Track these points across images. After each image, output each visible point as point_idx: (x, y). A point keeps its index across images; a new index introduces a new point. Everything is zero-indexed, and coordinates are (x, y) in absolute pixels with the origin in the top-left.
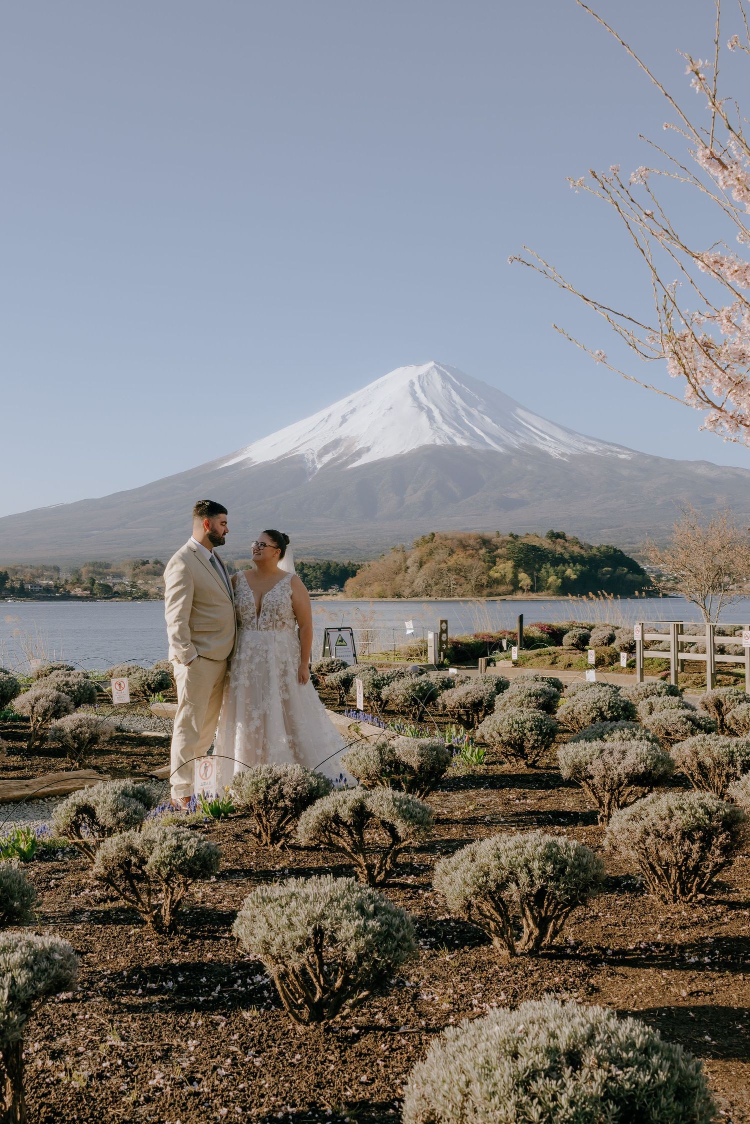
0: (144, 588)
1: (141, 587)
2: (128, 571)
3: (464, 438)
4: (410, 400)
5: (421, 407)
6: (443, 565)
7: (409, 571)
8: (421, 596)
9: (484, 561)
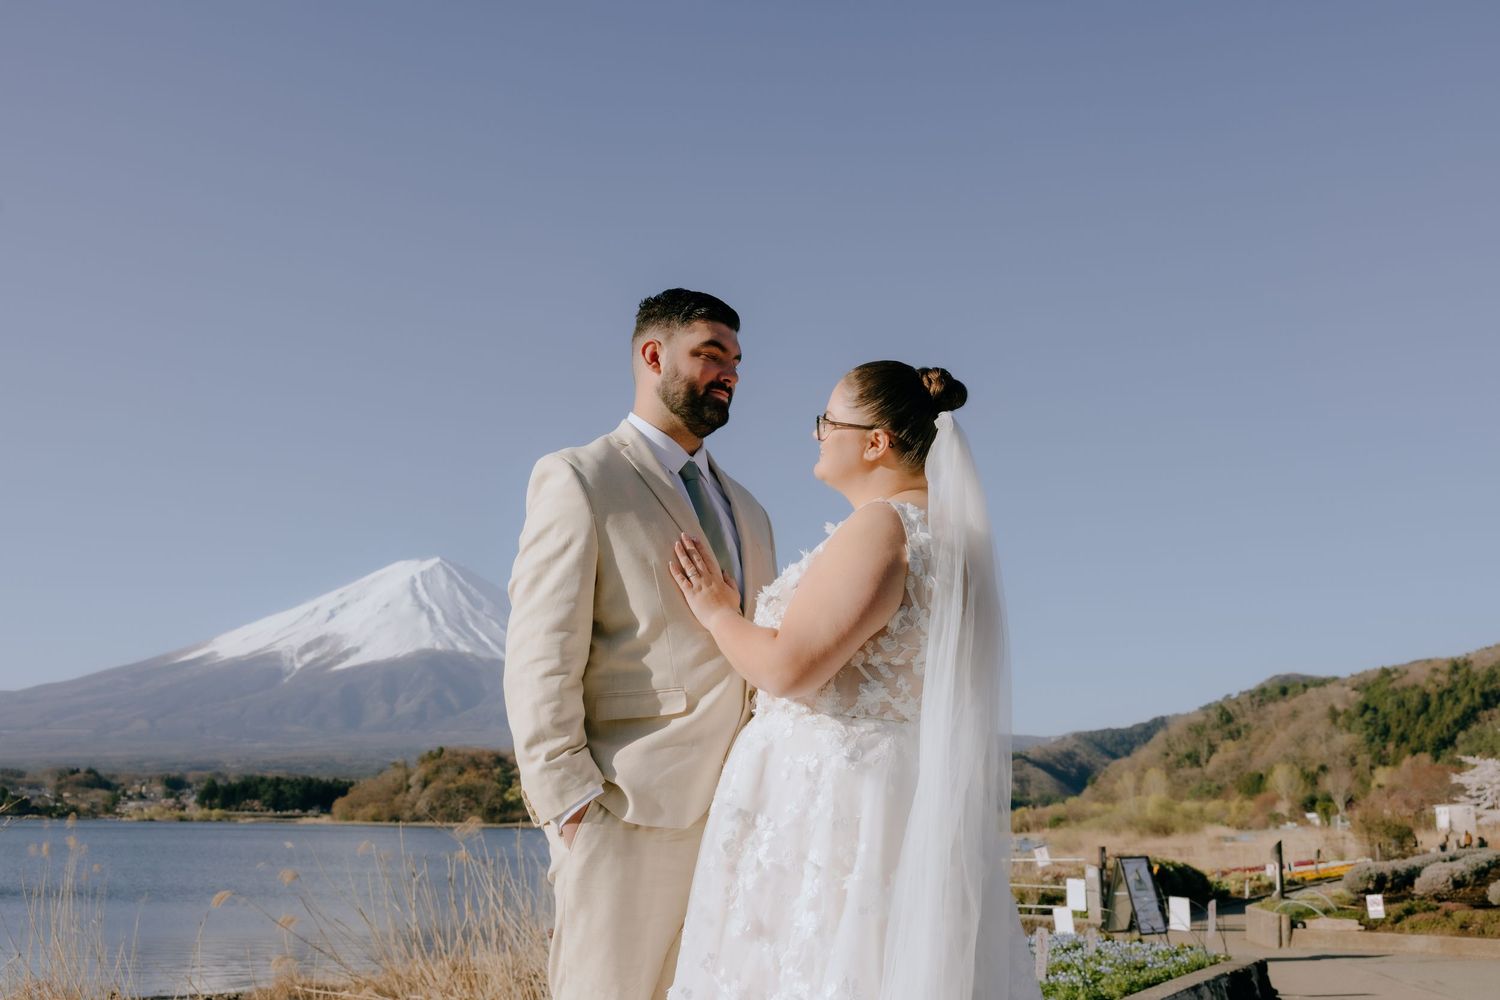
0: (71, 802)
1: (68, 801)
2: (50, 782)
3: (468, 644)
4: (409, 598)
5: (421, 606)
6: (452, 786)
7: (411, 790)
8: (424, 820)
9: (499, 782)
